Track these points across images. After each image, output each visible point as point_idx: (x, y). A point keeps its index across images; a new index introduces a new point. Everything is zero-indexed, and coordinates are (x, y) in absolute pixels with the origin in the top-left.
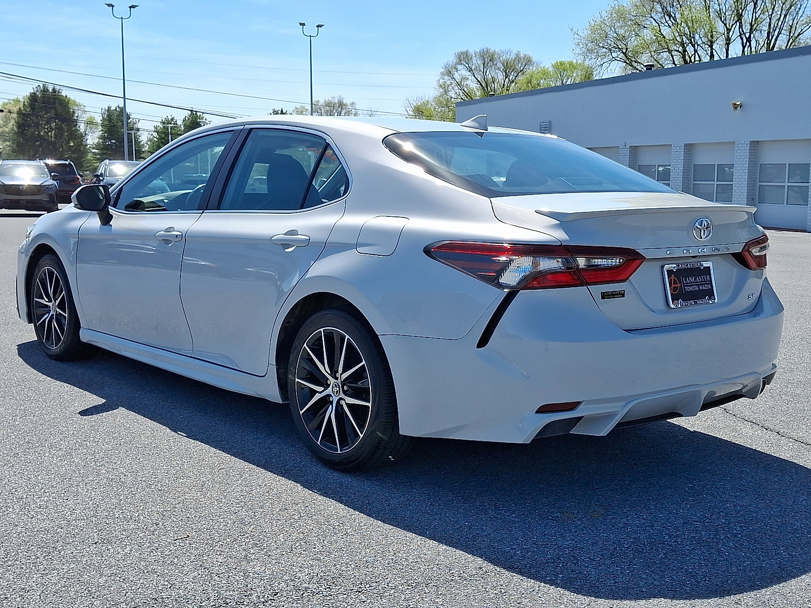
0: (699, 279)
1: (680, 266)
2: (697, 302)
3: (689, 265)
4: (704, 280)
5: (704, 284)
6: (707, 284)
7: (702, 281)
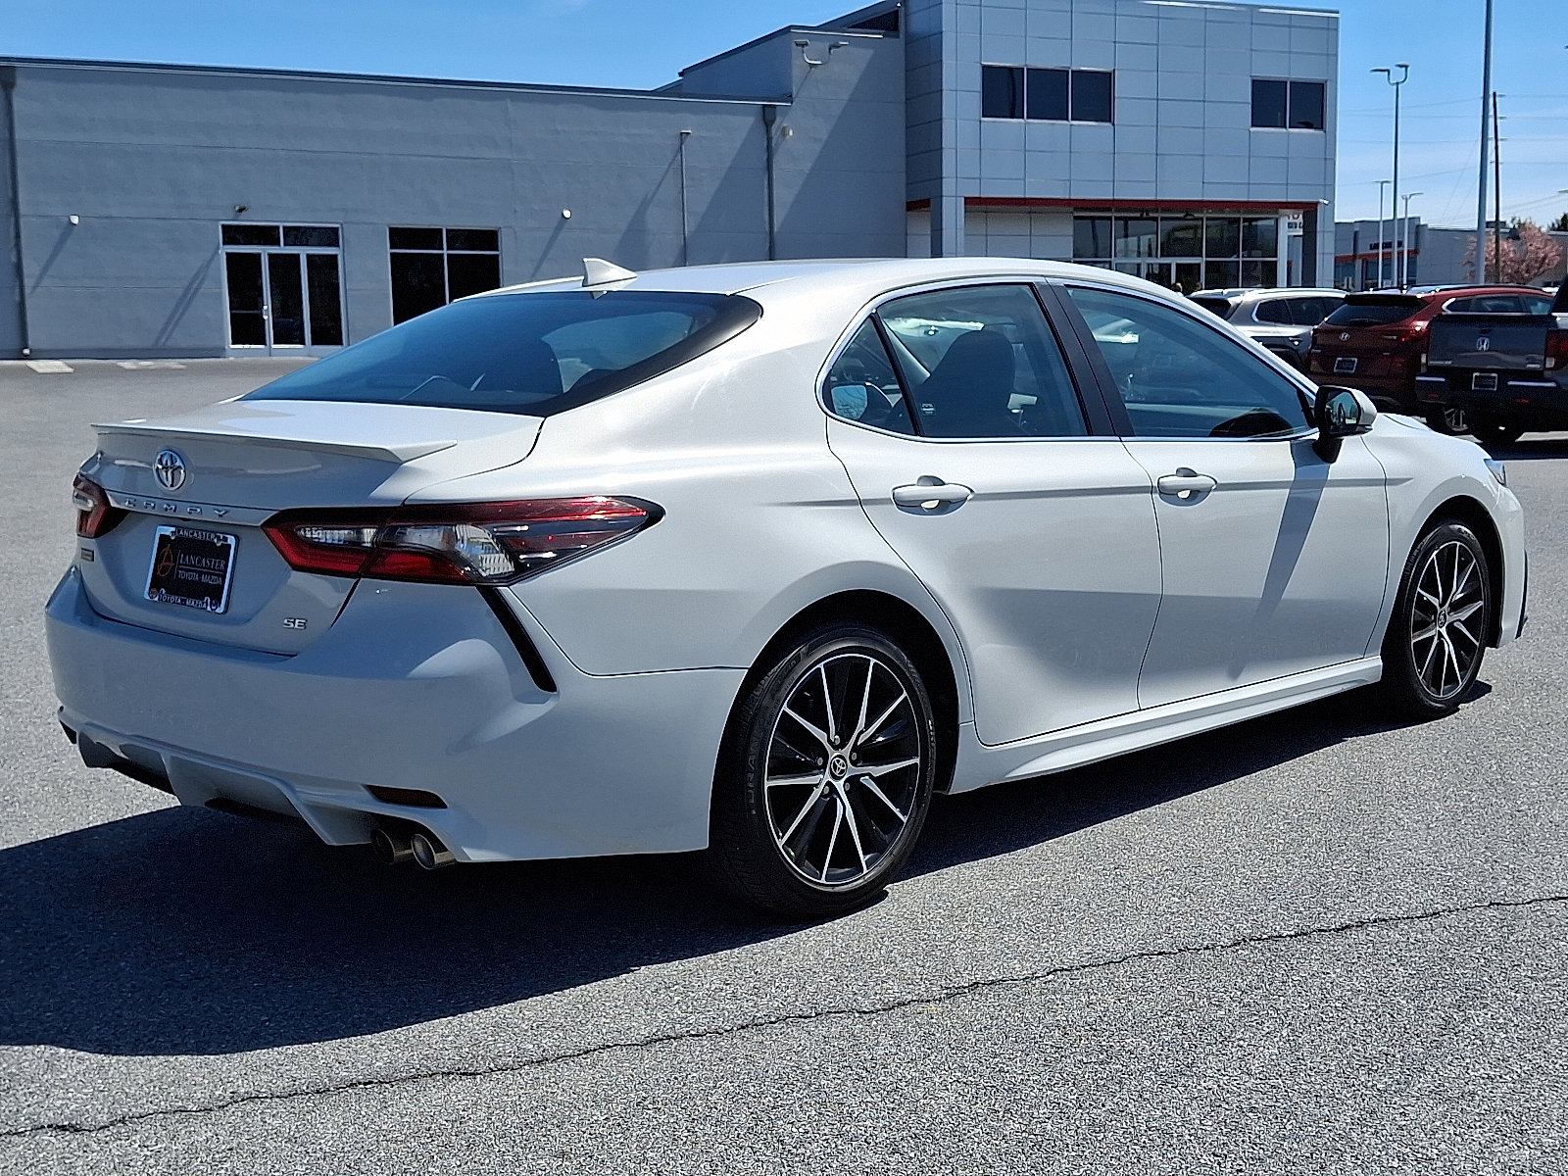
0: (206, 564)
1: (181, 532)
2: (185, 600)
3: (195, 534)
4: (214, 566)
5: (211, 574)
6: (215, 575)
7: (209, 568)
